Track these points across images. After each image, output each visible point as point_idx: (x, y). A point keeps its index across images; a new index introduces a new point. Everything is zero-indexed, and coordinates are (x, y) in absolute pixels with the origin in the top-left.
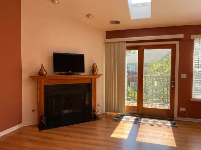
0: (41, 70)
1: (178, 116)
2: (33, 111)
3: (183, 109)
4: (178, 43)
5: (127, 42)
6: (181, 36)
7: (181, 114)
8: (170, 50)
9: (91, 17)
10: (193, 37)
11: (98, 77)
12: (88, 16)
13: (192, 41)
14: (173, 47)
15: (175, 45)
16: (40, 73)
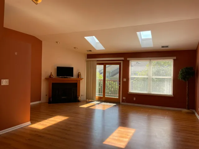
0: (50, 75)
1: (122, 102)
2: (46, 95)
3: (124, 98)
4: (122, 62)
5: (97, 61)
6: (123, 59)
7: (123, 101)
8: (118, 66)
9: (76, 48)
10: (128, 59)
11: (81, 80)
12: (75, 48)
13: (128, 61)
14: (120, 64)
15: (121, 63)
16: (50, 77)
